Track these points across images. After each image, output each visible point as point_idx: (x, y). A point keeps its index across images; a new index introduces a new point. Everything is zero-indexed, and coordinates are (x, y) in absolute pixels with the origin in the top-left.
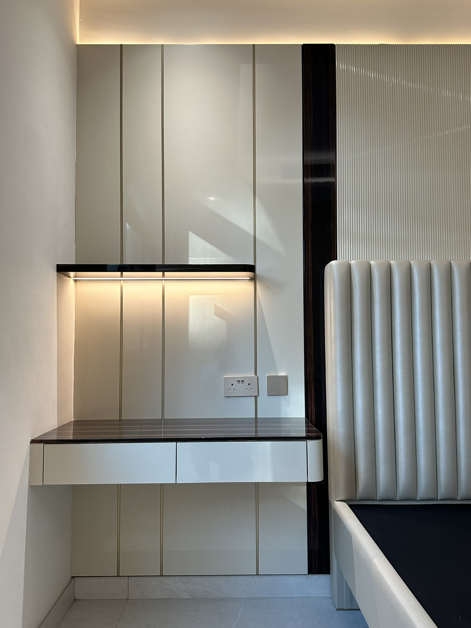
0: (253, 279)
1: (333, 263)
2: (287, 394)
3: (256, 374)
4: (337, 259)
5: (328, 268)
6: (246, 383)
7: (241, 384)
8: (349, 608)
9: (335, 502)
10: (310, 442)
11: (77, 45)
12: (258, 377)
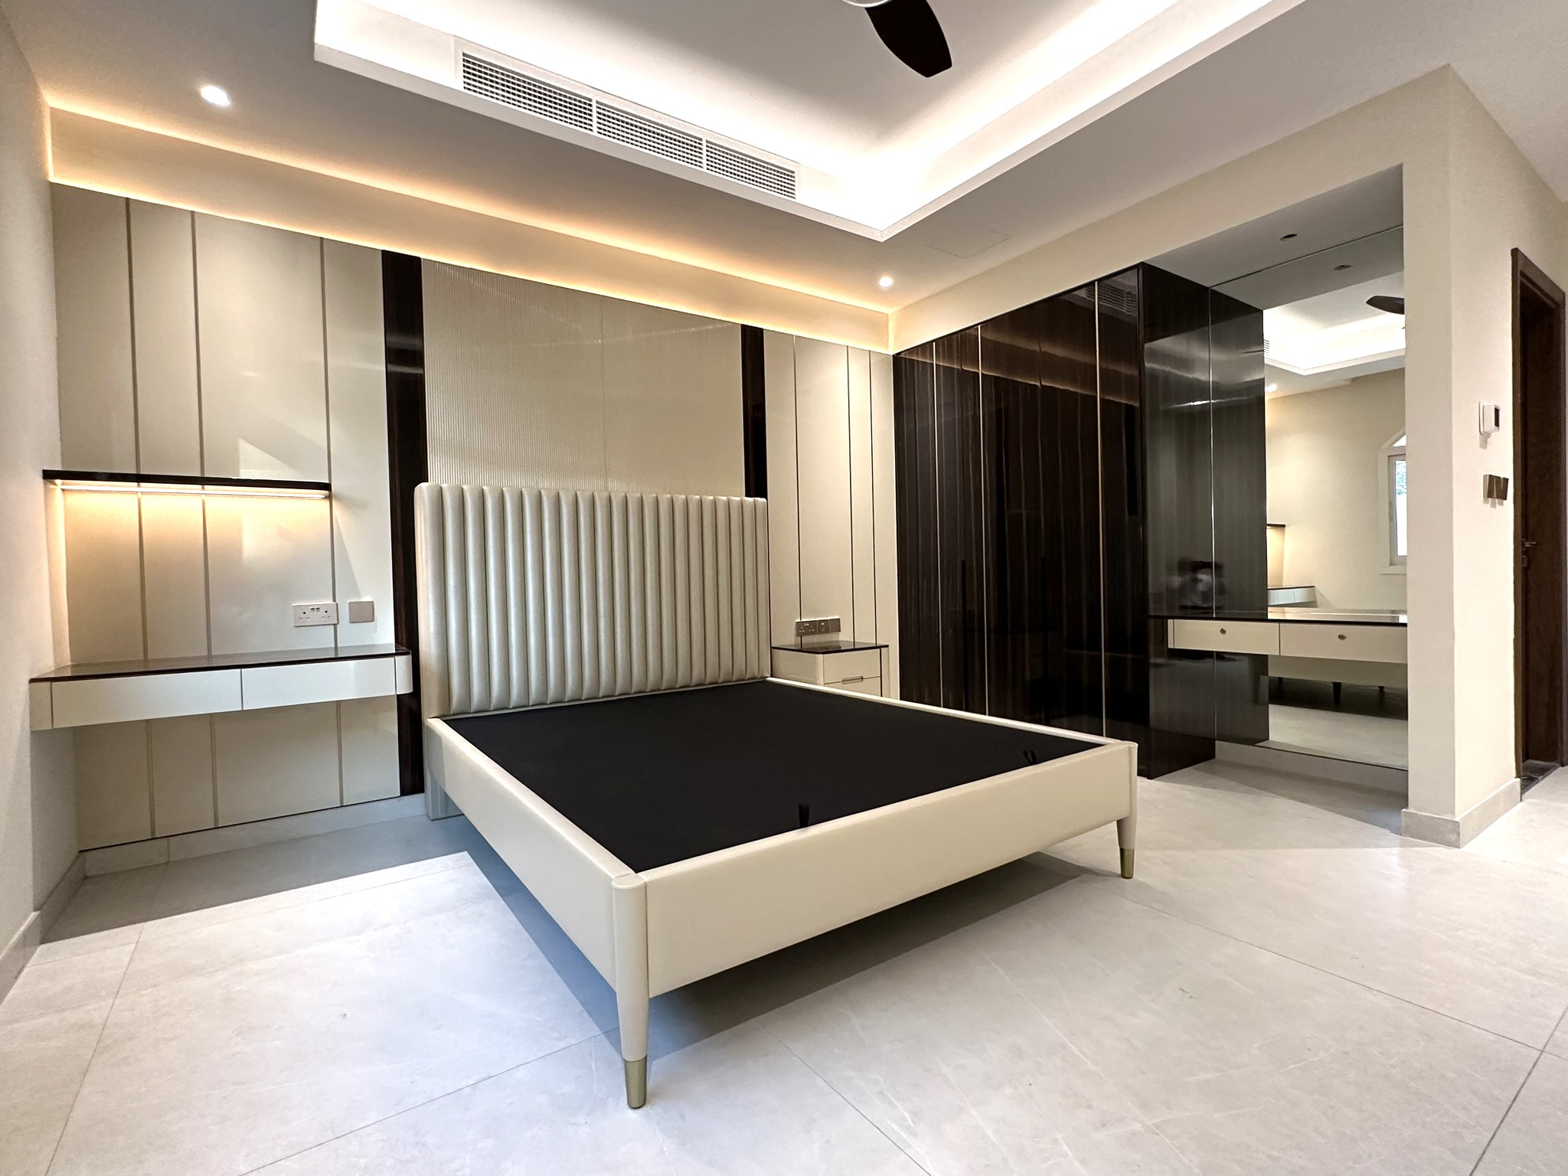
0: (329, 498)
1: (423, 485)
2: (373, 620)
3: (334, 601)
4: (427, 481)
5: (417, 489)
6: (322, 610)
7: (315, 612)
8: (444, 816)
9: (429, 720)
10: (398, 658)
11: (51, 183)
12: (337, 604)
